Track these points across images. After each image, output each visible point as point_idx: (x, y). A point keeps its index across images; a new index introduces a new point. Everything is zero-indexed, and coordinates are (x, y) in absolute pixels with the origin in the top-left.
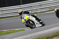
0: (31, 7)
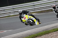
0: (4, 10)
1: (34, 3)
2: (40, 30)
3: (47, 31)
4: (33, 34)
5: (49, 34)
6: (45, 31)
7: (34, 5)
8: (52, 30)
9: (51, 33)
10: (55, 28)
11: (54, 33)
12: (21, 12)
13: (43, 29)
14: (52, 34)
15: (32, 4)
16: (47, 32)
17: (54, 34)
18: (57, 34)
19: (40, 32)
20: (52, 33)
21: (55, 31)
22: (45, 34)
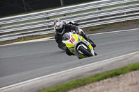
1: (47, 13)
2: (64, 78)
3: (81, 80)
4: (47, 86)
5: (86, 87)
6: (74, 80)
7: (48, 18)
8: (92, 76)
9: (89, 83)
10: (98, 72)
11: (97, 83)
12: (61, 27)
13: (70, 76)
14: (91, 87)
15: (43, 14)
16: (80, 82)
17: (96, 86)
18: (103, 87)
19: (63, 81)
20: (91, 84)
21: (99, 80)
22: (75, 88)
